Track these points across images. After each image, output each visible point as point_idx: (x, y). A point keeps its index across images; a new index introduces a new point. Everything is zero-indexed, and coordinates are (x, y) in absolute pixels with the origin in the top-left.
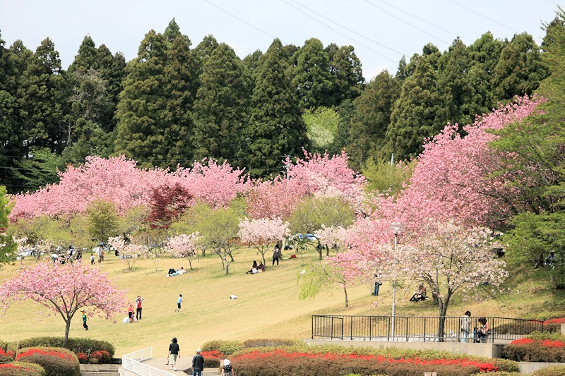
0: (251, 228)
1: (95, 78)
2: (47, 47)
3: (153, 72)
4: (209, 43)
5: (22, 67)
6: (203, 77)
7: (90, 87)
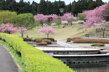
0: (63, 22)
1: (34, 5)
2: (29, 2)
3: (42, 4)
4: (47, 1)
5: (26, 4)
6: (48, 5)
7: (34, 6)
